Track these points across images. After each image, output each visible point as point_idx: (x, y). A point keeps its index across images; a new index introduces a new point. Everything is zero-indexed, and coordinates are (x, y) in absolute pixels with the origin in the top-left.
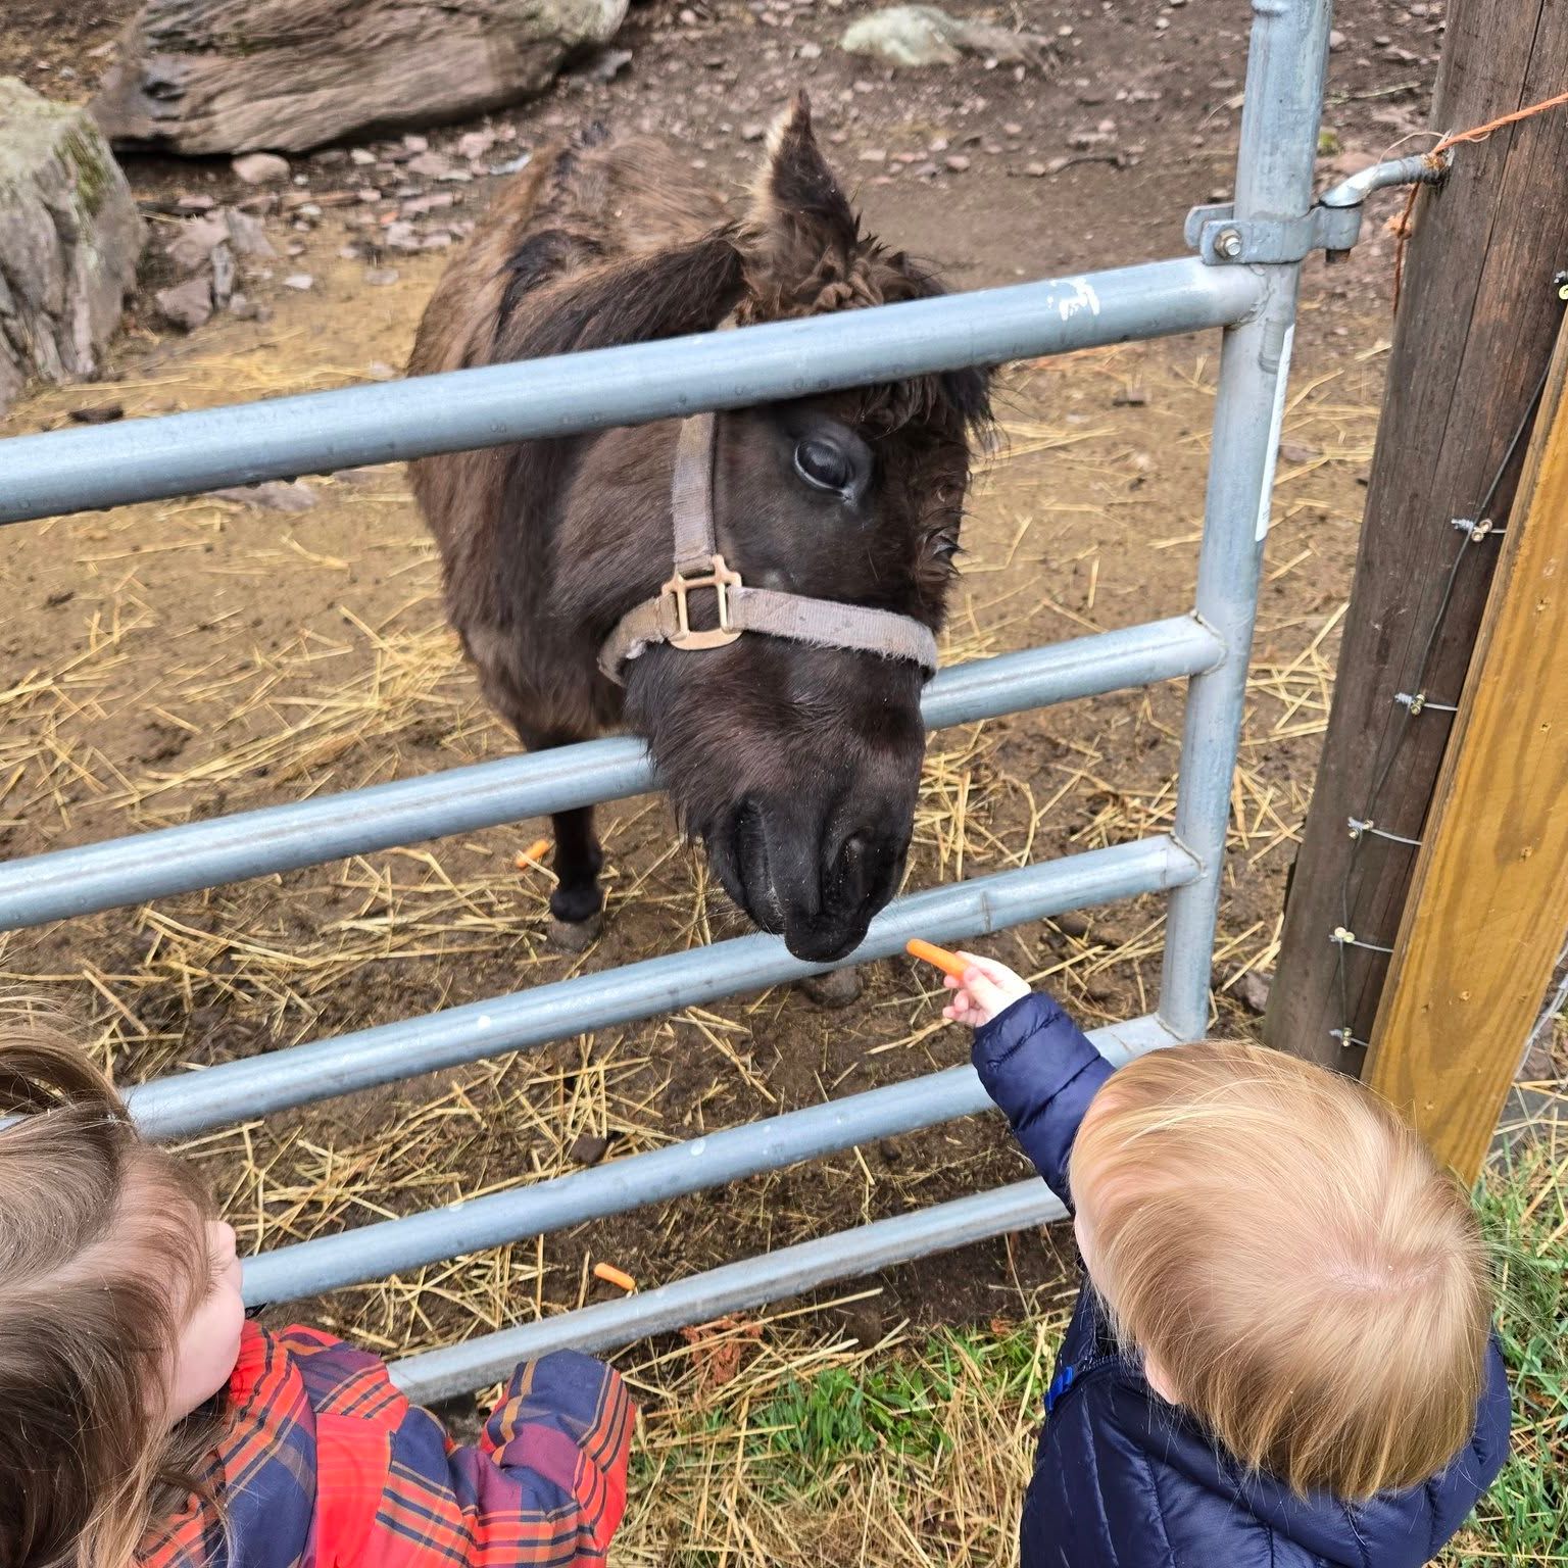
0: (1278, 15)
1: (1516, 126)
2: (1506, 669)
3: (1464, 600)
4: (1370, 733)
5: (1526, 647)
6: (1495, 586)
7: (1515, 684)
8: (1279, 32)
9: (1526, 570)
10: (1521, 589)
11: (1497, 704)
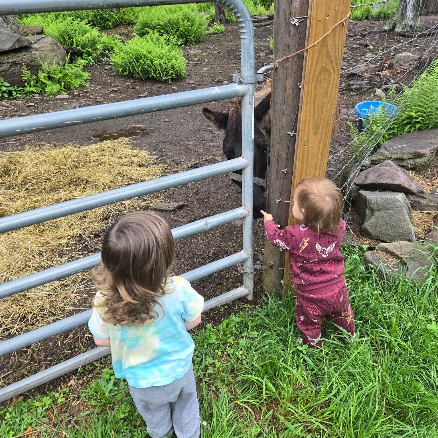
0: (246, 38)
1: (288, 58)
2: (300, 160)
3: (291, 149)
4: (278, 180)
5: (303, 156)
6: (296, 143)
7: (303, 163)
8: (246, 41)
9: (301, 139)
10: (301, 143)
11: (300, 167)
